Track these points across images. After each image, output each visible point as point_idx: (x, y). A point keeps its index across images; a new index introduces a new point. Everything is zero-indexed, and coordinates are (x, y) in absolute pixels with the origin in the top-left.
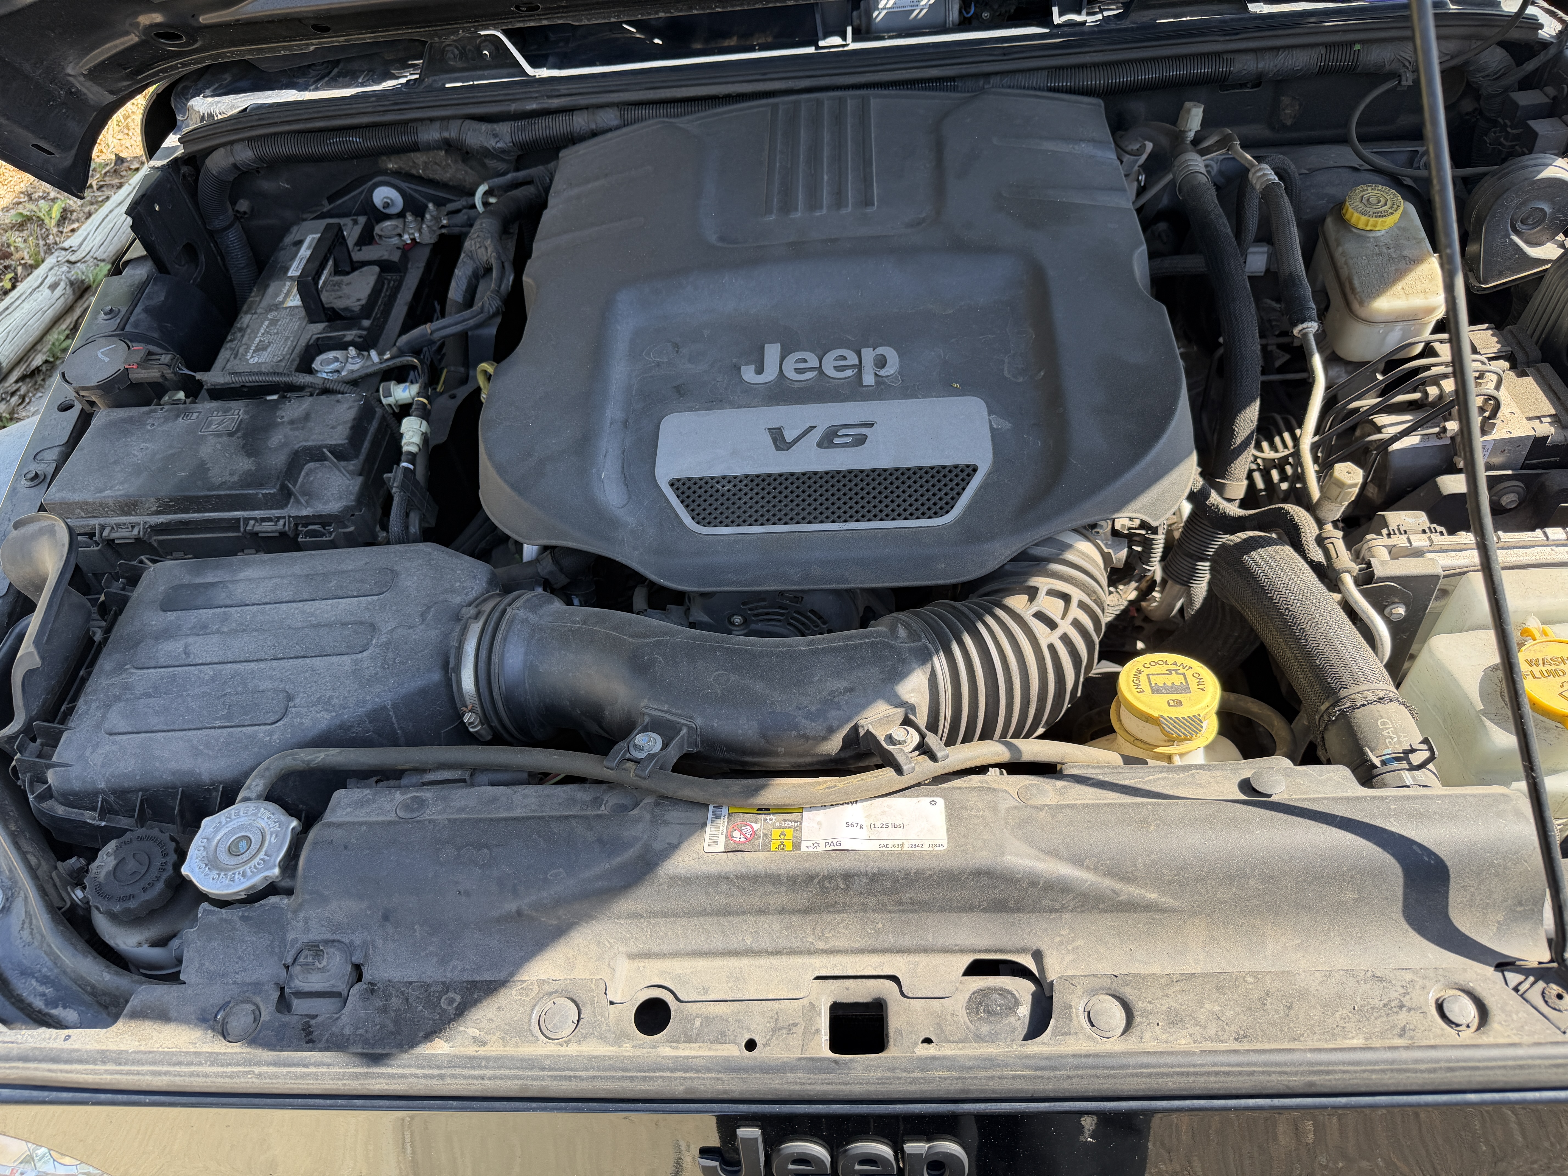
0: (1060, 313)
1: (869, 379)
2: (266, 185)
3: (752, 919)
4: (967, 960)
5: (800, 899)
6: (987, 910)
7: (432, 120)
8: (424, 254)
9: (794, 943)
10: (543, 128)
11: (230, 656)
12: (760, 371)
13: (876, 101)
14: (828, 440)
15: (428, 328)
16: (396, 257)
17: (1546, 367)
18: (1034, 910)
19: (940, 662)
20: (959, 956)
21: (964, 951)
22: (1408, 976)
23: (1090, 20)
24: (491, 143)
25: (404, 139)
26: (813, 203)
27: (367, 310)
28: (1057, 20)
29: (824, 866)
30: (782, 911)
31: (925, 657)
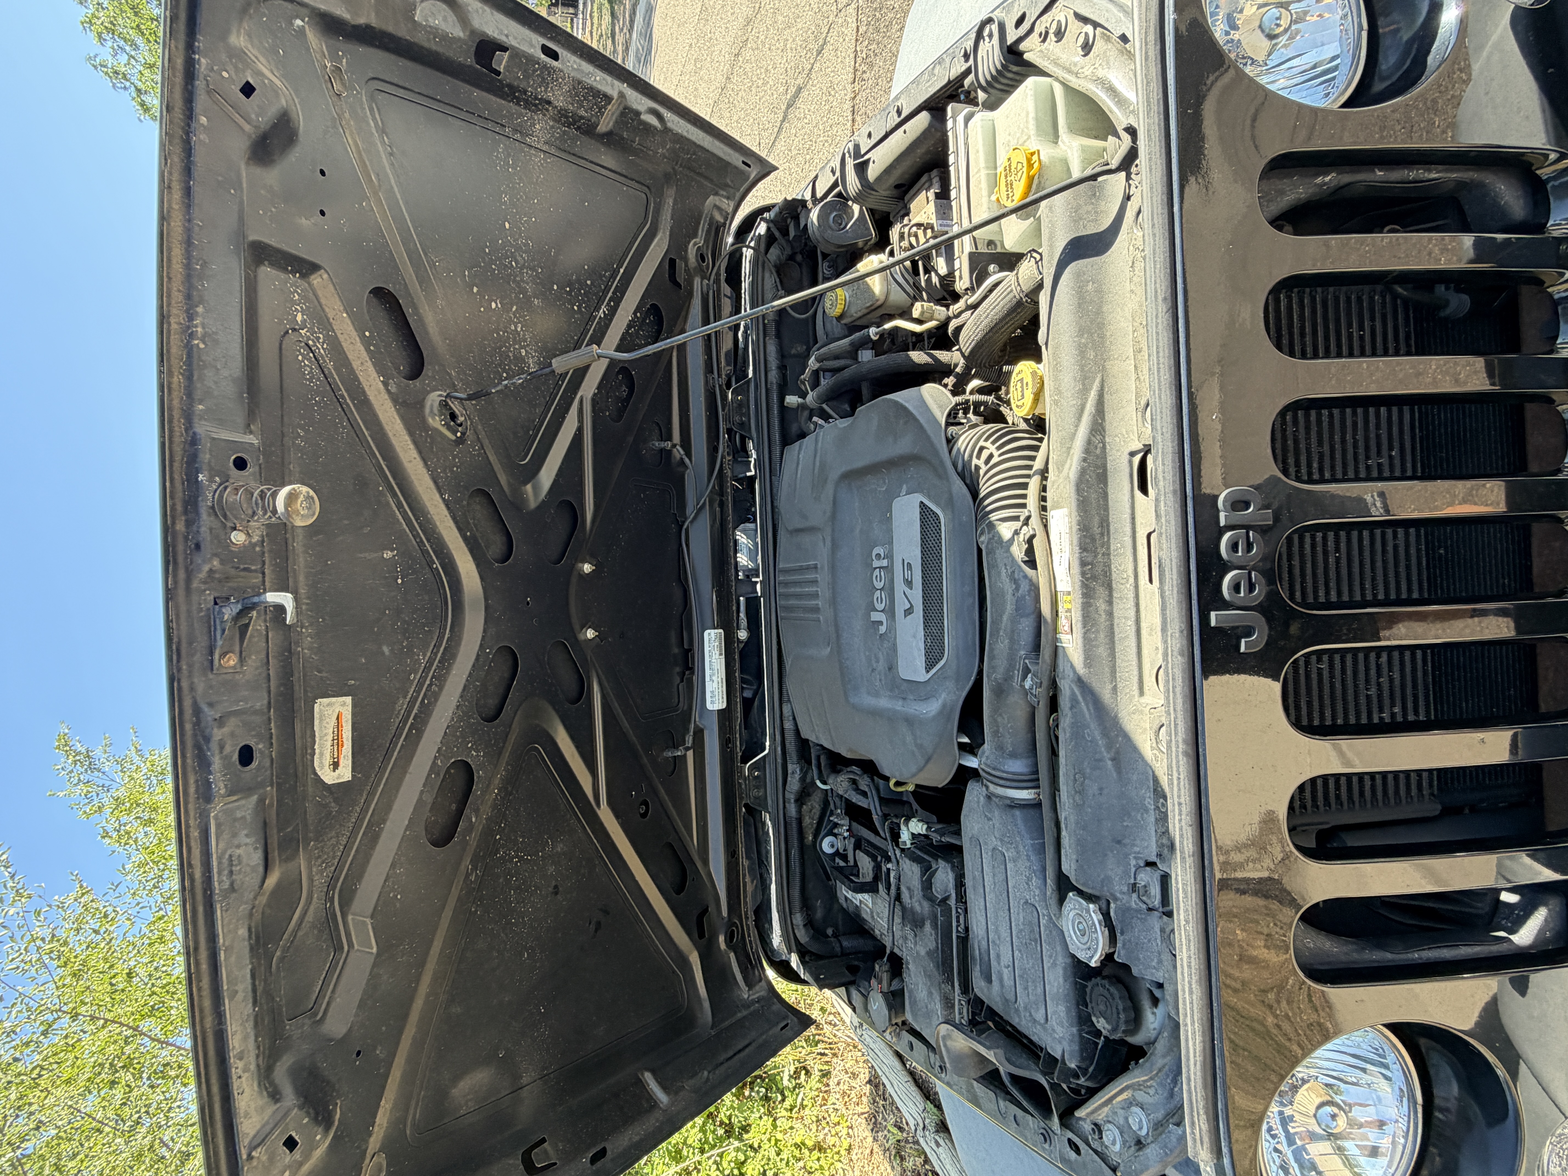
0: (859, 464)
1: (885, 563)
2: (819, 914)
3: (1116, 621)
4: (1138, 494)
5: (1101, 592)
6: (1106, 484)
7: (784, 807)
8: (855, 825)
9: (1131, 595)
10: (791, 747)
11: (1009, 939)
12: (881, 623)
13: (781, 565)
14: (909, 583)
15: (875, 817)
16: (853, 840)
17: (906, 198)
18: (1104, 457)
19: (994, 517)
20: (1136, 499)
21: (1133, 496)
22: (1131, 248)
23: (754, 456)
24: (797, 776)
25: (794, 825)
26: (815, 596)
27: (874, 858)
28: (753, 473)
29: (1078, 578)
30: (1110, 603)
31: (991, 526)
